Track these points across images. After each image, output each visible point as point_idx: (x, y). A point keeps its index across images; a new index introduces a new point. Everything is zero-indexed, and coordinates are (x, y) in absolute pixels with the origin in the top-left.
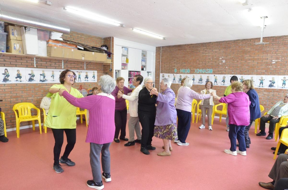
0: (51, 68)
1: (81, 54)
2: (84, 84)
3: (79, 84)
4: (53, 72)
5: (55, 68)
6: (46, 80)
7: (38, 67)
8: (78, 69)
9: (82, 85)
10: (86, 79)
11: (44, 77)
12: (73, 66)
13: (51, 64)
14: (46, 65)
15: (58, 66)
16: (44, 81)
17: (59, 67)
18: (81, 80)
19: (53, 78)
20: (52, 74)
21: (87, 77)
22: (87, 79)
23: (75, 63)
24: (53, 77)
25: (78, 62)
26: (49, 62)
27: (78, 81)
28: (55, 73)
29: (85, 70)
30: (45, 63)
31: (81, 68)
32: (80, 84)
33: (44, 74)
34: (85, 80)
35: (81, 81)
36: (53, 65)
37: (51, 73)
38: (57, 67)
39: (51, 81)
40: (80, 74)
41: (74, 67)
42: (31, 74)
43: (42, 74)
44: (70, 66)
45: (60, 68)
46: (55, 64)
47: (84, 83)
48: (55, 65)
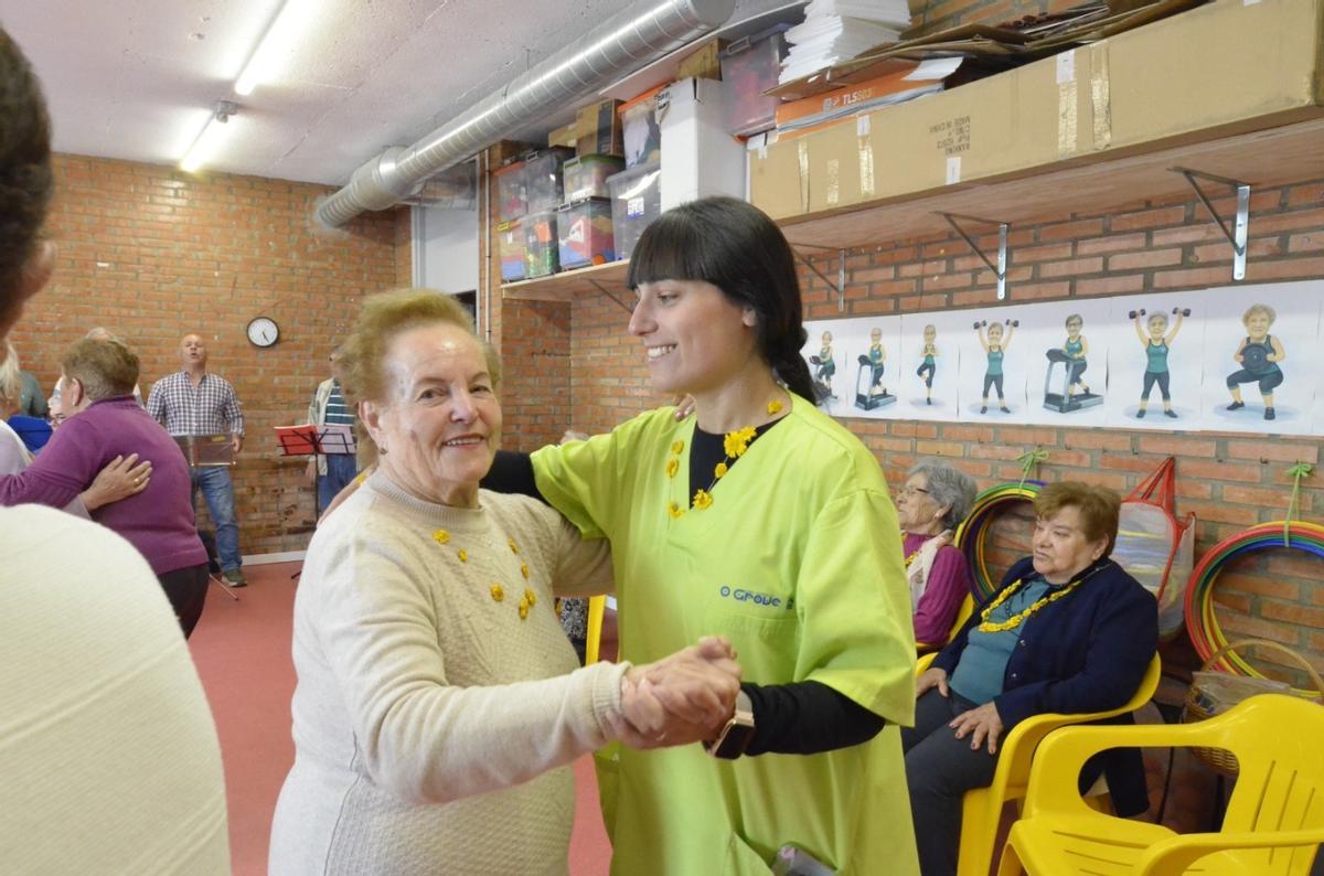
0: (918, 310)
1: (936, 129)
2: (1210, 449)
3: (1146, 446)
4: (930, 332)
5: (950, 306)
6: (885, 395)
7: (856, 306)
8: (1148, 288)
9: (1182, 465)
10: (1250, 392)
11: (878, 372)
12: (1098, 264)
13: (920, 278)
14: (897, 288)
15: (967, 279)
16: (877, 406)
17: (974, 287)
18: (1174, 404)
19: (929, 383)
20: (926, 349)
21: (1259, 366)
22: (1266, 389)
23: (1117, 223)
24: (926, 373)
25: (1148, 205)
26: (913, 262)
27: (1141, 414)
28: (941, 340)
29: (1234, 283)
30: (891, 273)
31: (1185, 264)
32: (1167, 449)
33: (880, 356)
34: (1236, 406)
35: (1170, 414)
36: (936, 278)
37: (919, 341)
38: (964, 289)
39: (915, 403)
40: (1165, 334)
41: (1106, 273)
42: (822, 360)
43: (867, 353)
44: (1063, 269)
45: (978, 295)
46: (950, 272)
47: (1222, 439)
48: (951, 281)
